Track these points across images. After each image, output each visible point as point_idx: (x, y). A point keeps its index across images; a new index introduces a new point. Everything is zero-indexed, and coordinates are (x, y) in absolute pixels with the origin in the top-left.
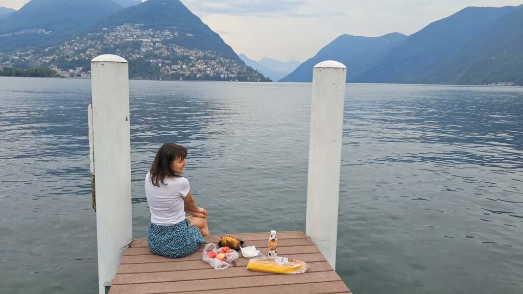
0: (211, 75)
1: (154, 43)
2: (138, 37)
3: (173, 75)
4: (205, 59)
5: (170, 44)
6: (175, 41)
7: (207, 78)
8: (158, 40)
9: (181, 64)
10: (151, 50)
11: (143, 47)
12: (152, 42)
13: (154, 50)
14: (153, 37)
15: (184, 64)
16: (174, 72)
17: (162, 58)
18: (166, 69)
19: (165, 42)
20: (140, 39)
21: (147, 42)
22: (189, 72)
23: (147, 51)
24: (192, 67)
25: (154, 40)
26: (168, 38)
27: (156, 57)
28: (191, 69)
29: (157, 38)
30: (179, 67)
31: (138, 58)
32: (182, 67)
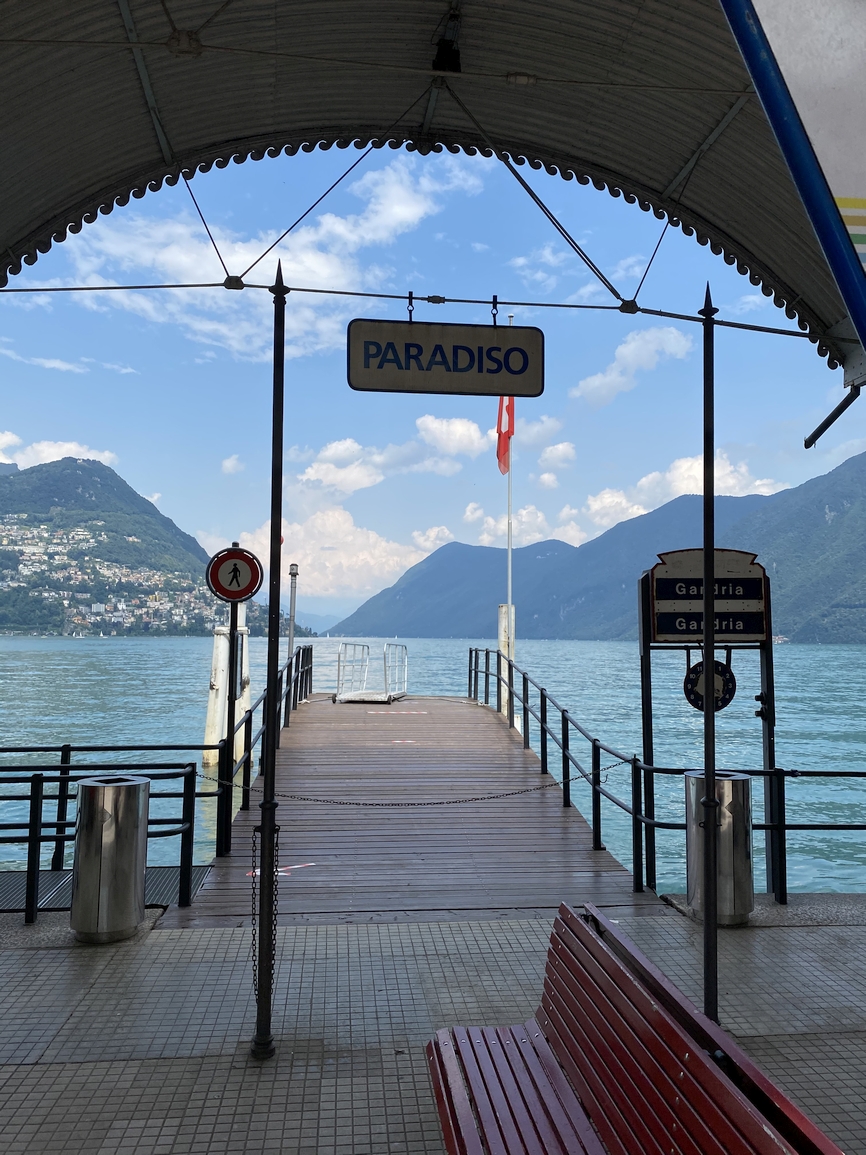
0: (185, 624)
1: (51, 556)
2: (14, 542)
3: (95, 625)
4: (169, 588)
5: (87, 558)
6: (101, 552)
7: (174, 630)
8: (60, 549)
9: (113, 600)
10: (43, 572)
11: (25, 565)
12: (45, 553)
13: (50, 570)
14: (49, 542)
15: (120, 601)
16: (98, 618)
17: (69, 588)
18: (79, 613)
19: (77, 555)
20: (16, 548)
21: (34, 554)
22: (133, 619)
23: (35, 573)
24: (139, 607)
25: (50, 550)
26: (84, 546)
27: (56, 586)
28: (138, 612)
29: (58, 544)
30: (109, 607)
31: (14, 589)
32: (116, 608)
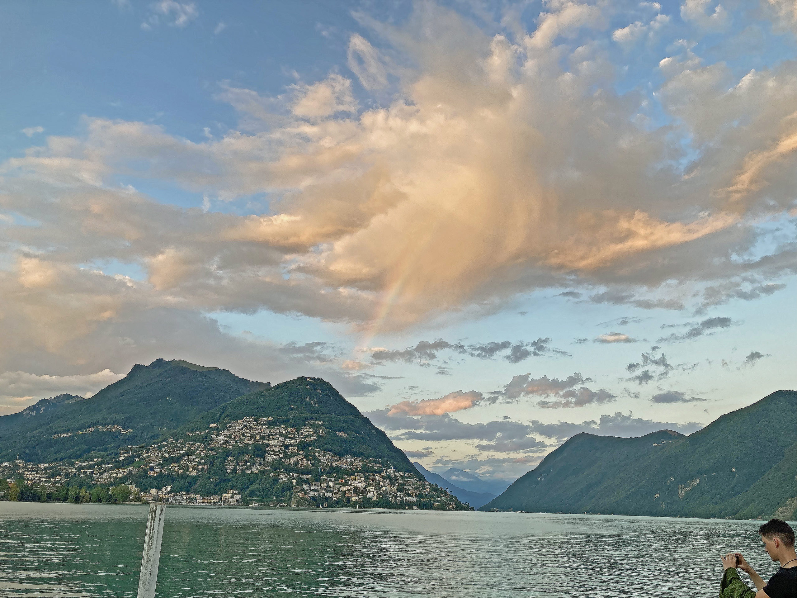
0: (375, 498)
1: (287, 447)
2: (263, 438)
3: (313, 499)
4: (366, 472)
5: (310, 448)
6: (319, 443)
7: (367, 503)
8: (292, 441)
9: (326, 480)
10: (281, 459)
11: (269, 454)
12: (283, 445)
13: (285, 457)
14: (286, 437)
15: (331, 480)
16: (315, 493)
17: (298, 471)
18: (303, 490)
19: (303, 446)
20: (264, 442)
21: (275, 446)
22: (339, 494)
23: (275, 460)
24: (344, 485)
25: (286, 443)
26: (308, 439)
27: (288, 470)
28: (343, 489)
29: (292, 438)
30: (324, 485)
31: (261, 471)
32: (328, 486)
